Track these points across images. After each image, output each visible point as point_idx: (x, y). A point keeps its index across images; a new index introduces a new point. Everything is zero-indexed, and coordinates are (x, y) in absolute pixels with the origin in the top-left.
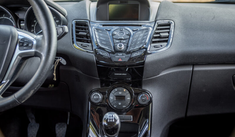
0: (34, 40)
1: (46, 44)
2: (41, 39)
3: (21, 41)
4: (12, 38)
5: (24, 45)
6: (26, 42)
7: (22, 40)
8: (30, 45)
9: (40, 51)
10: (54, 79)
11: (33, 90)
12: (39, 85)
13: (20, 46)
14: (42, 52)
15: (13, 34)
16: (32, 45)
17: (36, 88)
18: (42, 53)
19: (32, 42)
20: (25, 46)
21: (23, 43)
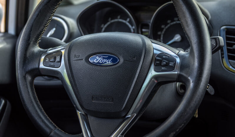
0: (176, 57)
1: (196, 64)
2: (187, 55)
3: (158, 58)
4: (145, 53)
5: (162, 64)
6: (165, 59)
7: (159, 56)
8: (171, 64)
9: (186, 74)
10: (195, 115)
11: (174, 133)
12: (183, 125)
13: (155, 65)
14: (189, 76)
15: (147, 47)
16: (175, 64)
17: (177, 130)
18: (189, 78)
19: (174, 61)
20: (163, 66)
21: (161, 61)
